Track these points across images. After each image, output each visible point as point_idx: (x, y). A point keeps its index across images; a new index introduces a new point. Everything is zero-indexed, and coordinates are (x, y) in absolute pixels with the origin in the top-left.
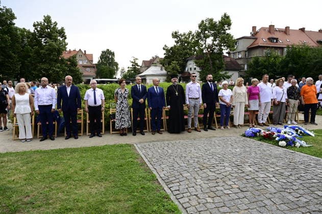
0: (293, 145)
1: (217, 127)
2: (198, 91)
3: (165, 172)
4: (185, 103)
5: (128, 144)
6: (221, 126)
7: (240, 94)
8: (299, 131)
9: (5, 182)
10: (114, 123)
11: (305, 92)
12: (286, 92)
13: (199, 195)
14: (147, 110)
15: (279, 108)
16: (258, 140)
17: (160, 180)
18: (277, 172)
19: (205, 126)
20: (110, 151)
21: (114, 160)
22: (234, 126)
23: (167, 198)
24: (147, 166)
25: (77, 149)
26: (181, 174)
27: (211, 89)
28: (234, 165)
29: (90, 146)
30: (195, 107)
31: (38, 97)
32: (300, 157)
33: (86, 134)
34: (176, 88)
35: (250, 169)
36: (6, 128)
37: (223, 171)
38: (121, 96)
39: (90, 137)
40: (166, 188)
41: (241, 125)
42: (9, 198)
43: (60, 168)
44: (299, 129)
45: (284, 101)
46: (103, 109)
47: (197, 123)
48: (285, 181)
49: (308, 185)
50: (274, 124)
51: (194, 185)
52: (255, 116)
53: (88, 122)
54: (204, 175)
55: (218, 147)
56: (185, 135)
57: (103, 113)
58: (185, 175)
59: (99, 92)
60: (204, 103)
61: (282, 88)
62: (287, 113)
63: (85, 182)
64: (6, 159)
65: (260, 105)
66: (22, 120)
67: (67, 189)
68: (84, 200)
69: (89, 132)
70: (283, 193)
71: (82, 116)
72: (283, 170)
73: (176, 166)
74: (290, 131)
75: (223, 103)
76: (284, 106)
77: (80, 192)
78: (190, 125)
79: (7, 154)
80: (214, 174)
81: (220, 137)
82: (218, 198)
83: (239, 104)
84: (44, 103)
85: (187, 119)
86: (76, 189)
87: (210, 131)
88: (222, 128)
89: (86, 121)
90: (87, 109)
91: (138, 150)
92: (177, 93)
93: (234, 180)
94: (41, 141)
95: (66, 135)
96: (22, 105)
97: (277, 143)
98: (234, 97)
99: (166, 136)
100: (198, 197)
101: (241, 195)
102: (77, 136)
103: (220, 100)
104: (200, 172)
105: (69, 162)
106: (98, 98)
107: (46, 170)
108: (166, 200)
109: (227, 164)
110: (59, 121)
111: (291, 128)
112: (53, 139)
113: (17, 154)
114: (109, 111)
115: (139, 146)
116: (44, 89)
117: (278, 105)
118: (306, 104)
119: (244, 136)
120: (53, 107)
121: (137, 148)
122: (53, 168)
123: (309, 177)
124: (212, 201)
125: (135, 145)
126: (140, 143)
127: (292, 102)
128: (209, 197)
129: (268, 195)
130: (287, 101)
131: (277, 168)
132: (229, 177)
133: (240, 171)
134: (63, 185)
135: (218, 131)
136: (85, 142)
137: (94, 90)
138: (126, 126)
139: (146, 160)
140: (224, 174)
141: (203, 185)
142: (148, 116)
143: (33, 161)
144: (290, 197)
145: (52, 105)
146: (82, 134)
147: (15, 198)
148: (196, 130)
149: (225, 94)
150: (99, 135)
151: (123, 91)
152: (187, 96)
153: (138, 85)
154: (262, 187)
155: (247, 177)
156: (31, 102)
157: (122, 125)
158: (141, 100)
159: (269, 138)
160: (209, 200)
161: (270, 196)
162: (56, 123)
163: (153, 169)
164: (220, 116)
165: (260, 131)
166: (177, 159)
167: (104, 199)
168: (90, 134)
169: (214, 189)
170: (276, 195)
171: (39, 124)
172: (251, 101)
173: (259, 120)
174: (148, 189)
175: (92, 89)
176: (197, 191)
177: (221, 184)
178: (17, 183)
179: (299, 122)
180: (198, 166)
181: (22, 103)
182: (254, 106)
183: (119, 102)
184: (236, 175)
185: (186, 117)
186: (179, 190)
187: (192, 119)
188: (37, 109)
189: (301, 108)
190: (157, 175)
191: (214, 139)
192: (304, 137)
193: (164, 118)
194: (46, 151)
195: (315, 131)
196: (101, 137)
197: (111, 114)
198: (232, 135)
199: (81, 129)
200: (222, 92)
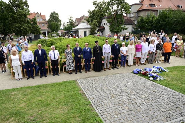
0: (156, 79)
1: (119, 66)
2: (109, 49)
3: (95, 100)
4: (103, 56)
5: (74, 81)
6: (122, 66)
7: (131, 49)
8: (161, 69)
9: (18, 109)
10: (65, 68)
11: (165, 46)
13: (111, 113)
14: (83, 60)
15: (152, 55)
16: (140, 76)
17: (92, 104)
18: (146, 98)
19: (113, 67)
20: (65, 86)
21: (68, 92)
22: (128, 66)
23: (97, 115)
24: (86, 96)
25: (48, 85)
26: (102, 101)
27: (116, 47)
28: (127, 95)
29: (54, 82)
30: (108, 57)
31: (23, 57)
32: (159, 87)
33: (51, 74)
34: (98, 48)
35: (134, 97)
36: (5, 71)
37: (122, 99)
38: (68, 54)
39: (53, 76)
40: (96, 110)
42: (24, 117)
43: (43, 98)
44: (161, 68)
45: (154, 51)
46: (59, 61)
47: (109, 65)
48: (149, 104)
49: (159, 106)
50: (149, 63)
51: (108, 107)
52: (139, 60)
53: (51, 67)
54: (113, 101)
55: (120, 82)
56: (103, 72)
57: (59, 63)
58: (104, 102)
60: (112, 55)
61: (154, 45)
62: (155, 57)
63: (57, 107)
64: (13, 93)
65: (142, 54)
66: (16, 70)
67: (50, 111)
68: (59, 117)
70: (147, 111)
71: (48, 65)
72: (149, 97)
73: (100, 96)
74: (156, 70)
75: (122, 54)
76: (154, 54)
77: (56, 112)
78: (105, 67)
79: (13, 90)
80: (118, 101)
81: (121, 74)
82: (119, 114)
83: (131, 54)
85: (103, 63)
86: (54, 111)
87: (115, 69)
88: (122, 67)
89: (50, 67)
91: (80, 84)
92: (98, 51)
93: (126, 104)
94: (28, 79)
95: (40, 75)
96: (15, 61)
97: (148, 78)
98: (128, 51)
99: (93, 73)
100: (110, 114)
101: (129, 113)
102: (46, 75)
103: (121, 53)
104: (111, 100)
105: (46, 94)
106: (56, 55)
107: (36, 100)
108: (97, 116)
109: (123, 94)
110: (35, 67)
111: (157, 68)
112: (34, 78)
113: (18, 89)
114: (62, 60)
115: (80, 81)
117: (151, 54)
119: (133, 73)
120: (33, 61)
121: (79, 83)
122: (39, 98)
123: (160, 101)
124: (117, 117)
125: (78, 81)
126: (80, 79)
127: (159, 51)
128: (115, 114)
129: (141, 112)
130: (156, 51)
131: (147, 96)
132: (124, 102)
133: (130, 99)
134: (47, 109)
135: (120, 69)
136: (50, 79)
137: (54, 51)
138: (72, 69)
139: (85, 92)
140: (122, 100)
141: (113, 108)
142: (83, 62)
143: (28, 94)
144: (150, 113)
145: (31, 60)
146: (48, 74)
147: (26, 118)
148: (108, 69)
149: (123, 49)
150: (58, 74)
151: (69, 51)
153: (77, 47)
154: (139, 108)
155: (133, 102)
156: (20, 60)
157: (70, 69)
158: (79, 56)
159: (145, 75)
160: (116, 116)
161: (142, 113)
162: (34, 69)
163: (88, 98)
164: (120, 61)
165: (141, 70)
166: (100, 91)
167: (68, 117)
168: (53, 74)
169: (117, 110)
170: (145, 112)
171: (25, 70)
172: (137, 52)
173: (141, 61)
174: (87, 110)
175: (52, 51)
176: (110, 111)
177: (121, 106)
178: (24, 108)
179: (162, 61)
180: (110, 96)
181: (15, 60)
183: (67, 57)
184: (127, 101)
185: (103, 62)
186: (102, 111)
187: (107, 63)
188: (24, 63)
189: (163, 54)
190: (91, 101)
191: (117, 75)
192: (163, 72)
193: (92, 63)
194: (32, 87)
195: (168, 68)
196: (59, 75)
197: (63, 62)
198: (127, 72)
199: (47, 71)
200: (122, 49)
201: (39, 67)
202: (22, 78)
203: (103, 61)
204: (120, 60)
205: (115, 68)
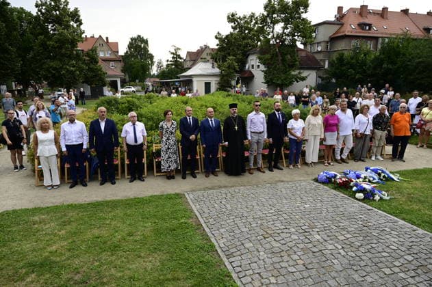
0: (372, 198)
1: (285, 165)
2: (262, 123)
3: (225, 240)
4: (246, 138)
5: (177, 194)
6: (290, 164)
7: (314, 125)
8: (383, 174)
9: (47, 254)
11: (396, 121)
12: (371, 121)
13: (261, 274)
14: (200, 148)
15: (362, 142)
16: (333, 189)
17: (219, 251)
18: (347, 242)
19: (270, 164)
20: (157, 206)
21: (164, 219)
22: (306, 164)
23: (228, 276)
24: (204, 230)
25: (118, 201)
26: (243, 244)
27: (278, 121)
28: (301, 231)
29: (132, 197)
30: (258, 143)
31: (65, 135)
32: (379, 217)
33: (125, 177)
34: (235, 120)
35: (318, 237)
36: (22, 167)
37: (288, 240)
38: (167, 131)
39: (131, 182)
40: (227, 263)
41: (314, 163)
42: (58, 275)
43: (104, 233)
44: (383, 172)
45: (368, 132)
46: (145, 147)
47: (260, 161)
48: (354, 255)
49: (376, 260)
50: (355, 160)
51: (256, 259)
53: (127, 162)
54: (268, 246)
55: (285, 201)
56: (247, 177)
58: (248, 245)
59: (140, 126)
60: (269, 137)
61: (367, 117)
62: (371, 146)
63: (136, 253)
64: (36, 218)
65: (338, 139)
66: (47, 164)
67: (119, 263)
68: (140, 277)
69: (128, 175)
70: (349, 271)
71: (120, 157)
72: (354, 239)
73: (237, 231)
74: (371, 175)
75: (292, 137)
76: (368, 138)
77: (134, 266)
78: (252, 164)
79: (35, 211)
80: (279, 245)
81: (287, 182)
82: (282, 277)
83: (313, 138)
84: (73, 142)
85: (248, 156)
86: (128, 262)
87: (276, 171)
88: (291, 167)
90: (125, 148)
91: (191, 203)
92: (236, 128)
93: (299, 254)
94: (71, 187)
95: (100, 179)
96: (46, 145)
97: (353, 195)
98: (306, 129)
99: (222, 179)
100: (261, 276)
101: (305, 274)
102: (114, 179)
103: (289, 134)
104: (264, 241)
105: (113, 223)
106: (139, 135)
107: (89, 236)
108: (228, 279)
109: (293, 230)
110: (90, 161)
111: (373, 170)
112: (85, 185)
113: (48, 210)
114: (152, 146)
115: (191, 196)
116: (72, 125)
117: (361, 137)
118: (395, 137)
119: (316, 180)
120: (85, 147)
121: (189, 200)
122: (96, 232)
123: (380, 249)
124: (275, 282)
125: (187, 196)
126: (193, 191)
127: (379, 133)
128: (273, 276)
129: (333, 274)
131: (348, 236)
132: (295, 249)
133: (307, 241)
134: (113, 258)
135: (286, 170)
136: (124, 189)
137: (134, 124)
138: (174, 167)
139: (202, 221)
140: (290, 244)
141: (266, 260)
142: (200, 152)
143: (70, 222)
144: (356, 276)
145: (82, 145)
146: (119, 177)
147: (65, 276)
148: (259, 169)
149: (295, 126)
150: (141, 179)
151: (169, 125)
152: (249, 130)
153: (188, 118)
154: (328, 263)
155: (315, 250)
156: (57, 142)
157: (169, 166)
158: (193, 137)
159: (345, 186)
160: (273, 280)
161: (336, 275)
162: (87, 164)
163: (210, 235)
165: (336, 176)
166: (238, 221)
167: (162, 278)
168: (129, 177)
169: (278, 266)
170: (342, 274)
171: (67, 166)
172: (328, 134)
173: (336, 155)
174: (208, 264)
175: (130, 123)
176: (260, 268)
177: (286, 258)
178: (61, 254)
179: (386, 157)
180: (261, 232)
181: (46, 143)
182: (331, 140)
183: (164, 139)
184: (302, 246)
185: (247, 154)
186: (240, 266)
187: (255, 156)
188: (64, 149)
189: (390, 140)
190: (216, 244)
191: (280, 185)
192: (389, 183)
193: (221, 155)
194: (82, 205)
195: (401, 173)
196: (143, 181)
197: (154, 151)
198: (302, 179)
199: (117, 170)
200: (292, 124)
201: (98, 161)
202: (59, 183)
203: (248, 151)
204: (287, 149)
205: (274, 170)
